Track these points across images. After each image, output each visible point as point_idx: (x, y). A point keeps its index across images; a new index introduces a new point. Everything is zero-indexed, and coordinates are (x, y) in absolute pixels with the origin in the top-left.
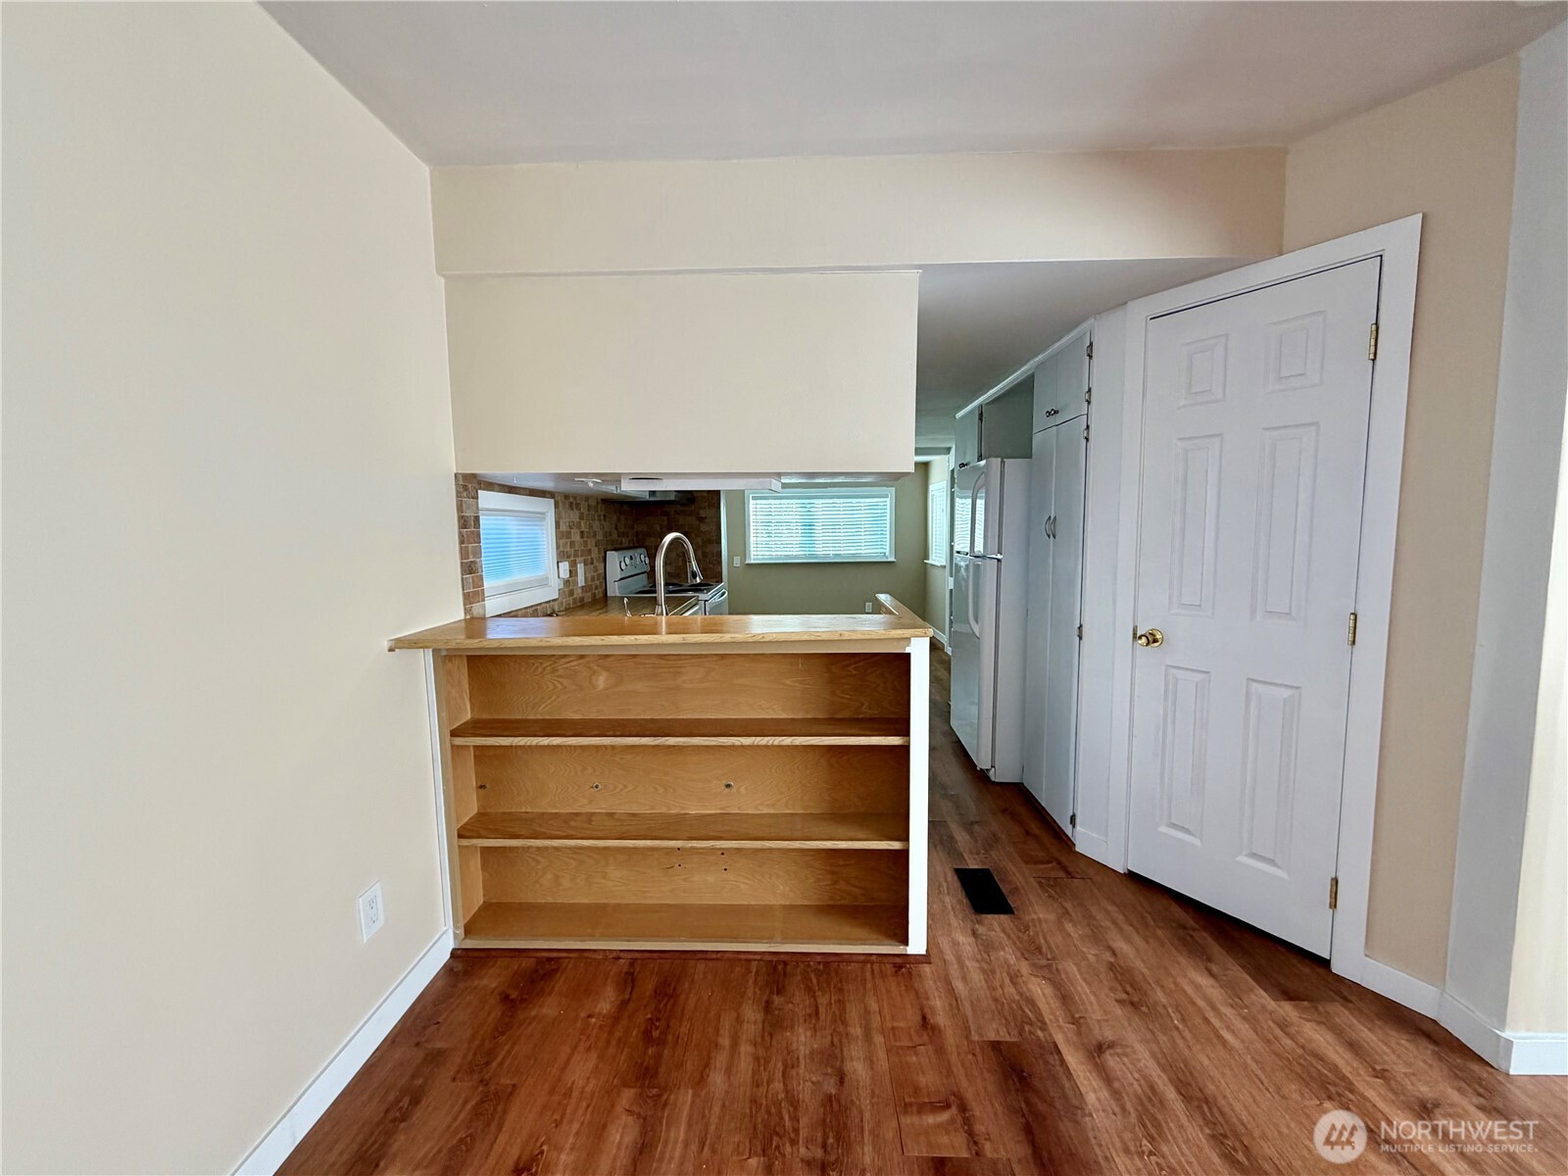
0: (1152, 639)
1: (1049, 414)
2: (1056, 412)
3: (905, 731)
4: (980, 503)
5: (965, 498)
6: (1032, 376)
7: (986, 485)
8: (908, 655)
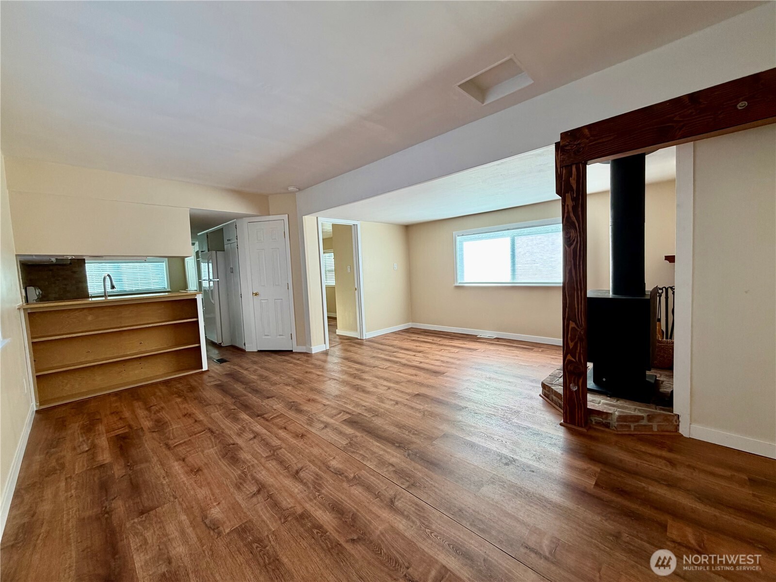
0: (256, 294)
1: (228, 240)
2: (230, 240)
3: (197, 317)
4: (210, 265)
5: (205, 263)
6: (222, 228)
7: (211, 258)
8: (196, 299)
